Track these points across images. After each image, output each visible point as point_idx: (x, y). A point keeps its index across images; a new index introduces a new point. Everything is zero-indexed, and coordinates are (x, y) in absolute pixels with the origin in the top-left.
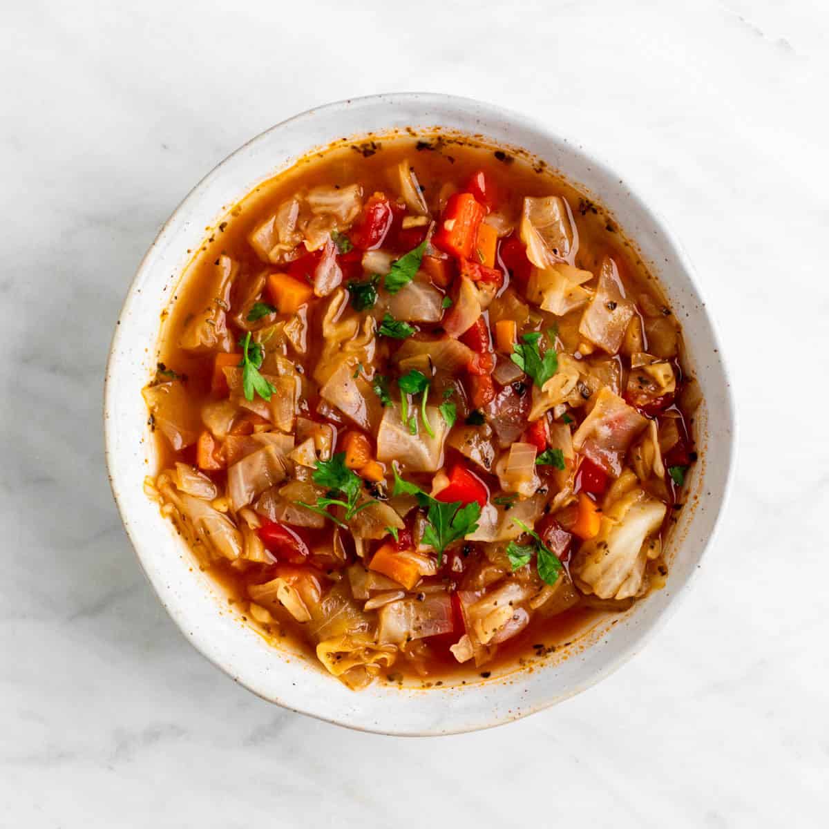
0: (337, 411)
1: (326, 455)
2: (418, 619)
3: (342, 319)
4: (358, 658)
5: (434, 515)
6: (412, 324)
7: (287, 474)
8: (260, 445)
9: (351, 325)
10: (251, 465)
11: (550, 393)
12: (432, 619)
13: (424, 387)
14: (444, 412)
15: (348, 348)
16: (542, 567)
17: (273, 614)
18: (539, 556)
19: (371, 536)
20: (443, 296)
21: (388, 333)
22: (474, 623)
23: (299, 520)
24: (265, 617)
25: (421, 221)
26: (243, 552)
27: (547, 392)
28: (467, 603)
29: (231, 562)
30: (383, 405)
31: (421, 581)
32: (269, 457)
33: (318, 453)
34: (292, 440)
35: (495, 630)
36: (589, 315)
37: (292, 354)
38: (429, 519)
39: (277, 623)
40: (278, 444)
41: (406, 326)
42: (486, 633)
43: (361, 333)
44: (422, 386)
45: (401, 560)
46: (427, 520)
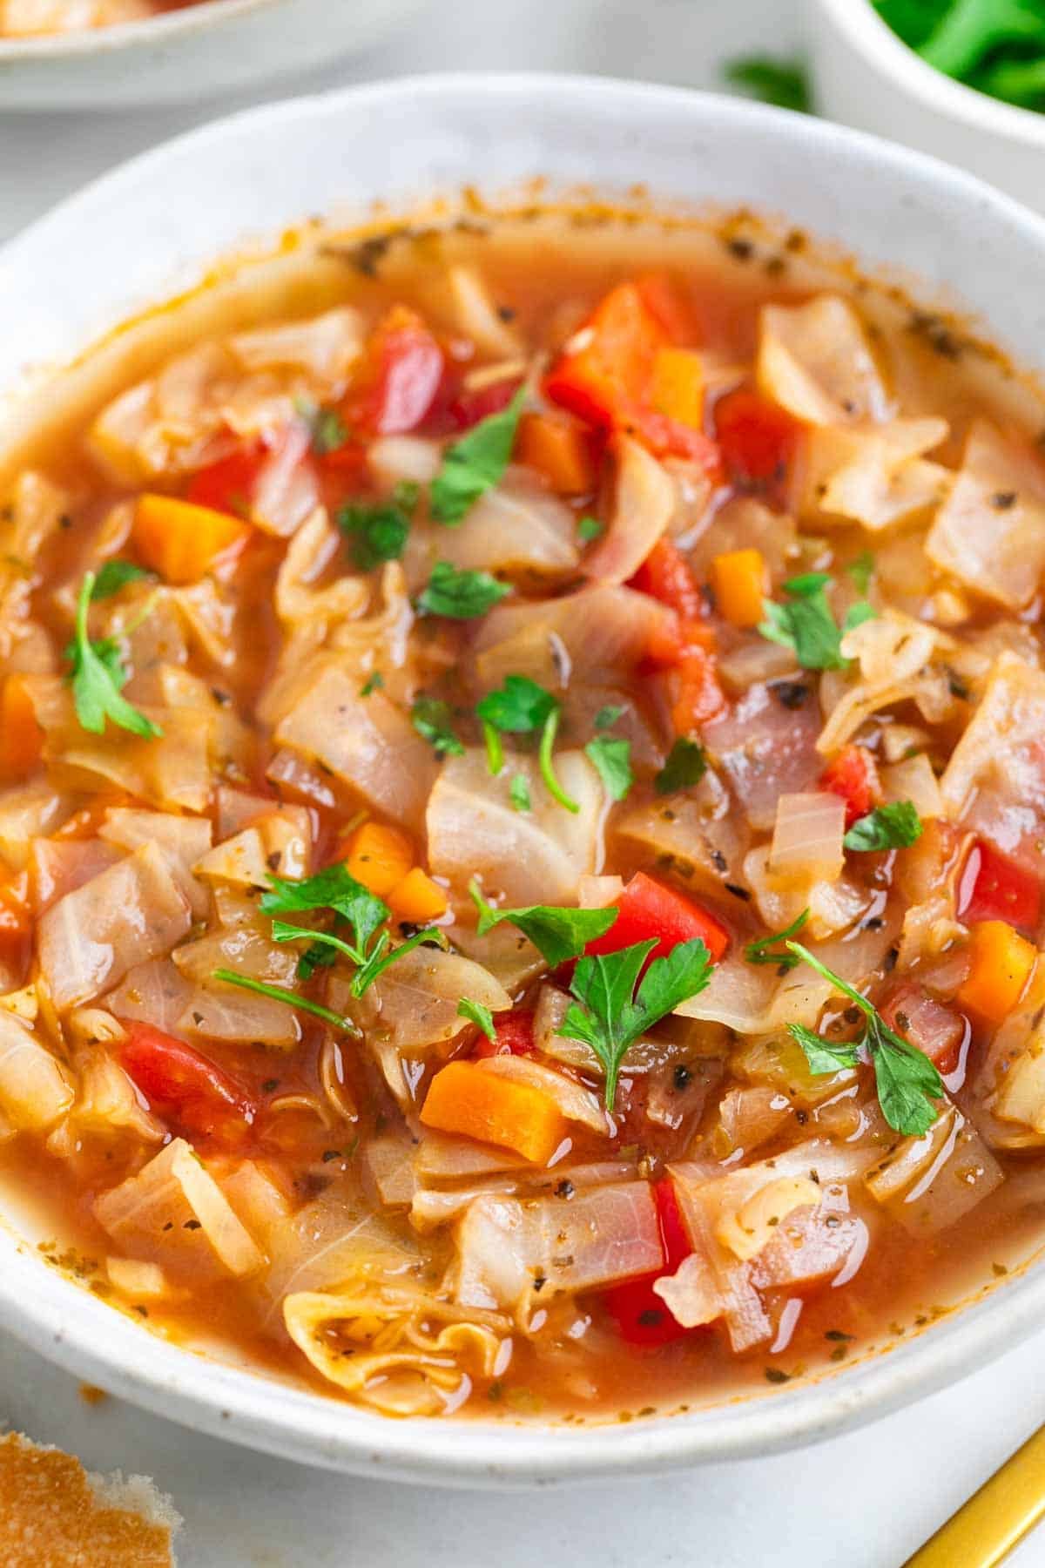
0: (323, 772)
1: (293, 869)
2: (561, 1238)
3: (326, 579)
4: (404, 1344)
5: (590, 984)
6: (501, 575)
7: (195, 920)
8: (124, 852)
9: (350, 590)
10: (96, 901)
11: (866, 667)
12: (603, 1242)
13: (545, 718)
14: (599, 761)
15: (345, 638)
16: (889, 1095)
17: (172, 1275)
18: (878, 1064)
19: (422, 1040)
20: (580, 514)
21: (442, 607)
22: (714, 1219)
23: (228, 1025)
24: (147, 1281)
25: (508, 370)
26: (79, 1098)
27: (855, 663)
28: (690, 1184)
29: (48, 1131)
30: (440, 756)
31: (566, 1146)
32: (146, 880)
33: (273, 861)
34: (204, 832)
35: (773, 1222)
36: (946, 522)
37: (199, 663)
38: (577, 993)
39: (187, 1294)
40: (166, 843)
41: (486, 580)
42: (750, 1232)
43: (376, 606)
44: (539, 716)
45: (504, 1077)
46: (570, 994)
